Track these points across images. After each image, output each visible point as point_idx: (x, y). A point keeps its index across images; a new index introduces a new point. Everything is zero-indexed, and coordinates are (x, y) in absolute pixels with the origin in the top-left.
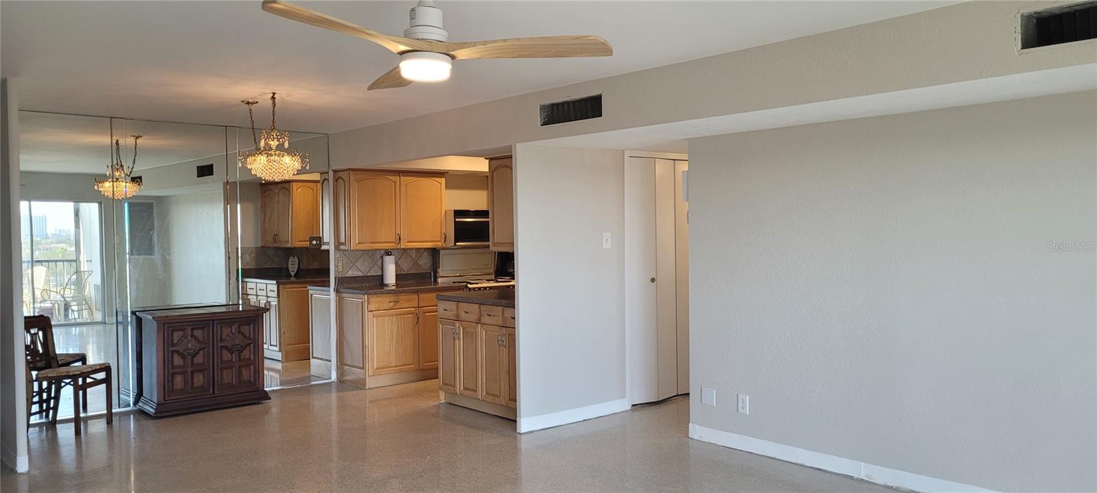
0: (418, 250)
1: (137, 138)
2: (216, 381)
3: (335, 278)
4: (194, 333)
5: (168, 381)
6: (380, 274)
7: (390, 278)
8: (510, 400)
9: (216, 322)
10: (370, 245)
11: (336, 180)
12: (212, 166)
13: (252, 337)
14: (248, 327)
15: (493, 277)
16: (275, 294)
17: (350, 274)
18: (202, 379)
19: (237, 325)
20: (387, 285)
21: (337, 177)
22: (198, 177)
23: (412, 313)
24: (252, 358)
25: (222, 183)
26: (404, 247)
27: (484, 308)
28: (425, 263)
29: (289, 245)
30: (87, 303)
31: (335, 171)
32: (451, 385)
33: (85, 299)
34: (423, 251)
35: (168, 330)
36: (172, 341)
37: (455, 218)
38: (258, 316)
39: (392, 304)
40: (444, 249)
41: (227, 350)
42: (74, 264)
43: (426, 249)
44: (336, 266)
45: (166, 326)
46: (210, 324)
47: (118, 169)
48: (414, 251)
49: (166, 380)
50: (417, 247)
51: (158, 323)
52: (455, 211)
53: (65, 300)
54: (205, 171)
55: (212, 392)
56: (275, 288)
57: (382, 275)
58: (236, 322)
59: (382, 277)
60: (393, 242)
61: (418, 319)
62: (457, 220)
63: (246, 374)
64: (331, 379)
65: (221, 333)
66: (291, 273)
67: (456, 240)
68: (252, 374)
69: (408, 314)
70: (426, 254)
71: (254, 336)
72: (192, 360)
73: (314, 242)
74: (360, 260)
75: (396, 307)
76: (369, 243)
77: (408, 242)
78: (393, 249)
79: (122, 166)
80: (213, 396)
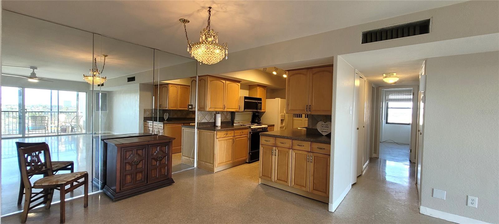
1: (106, 56)
2: (148, 177)
3: (197, 123)
4: (138, 152)
5: (123, 180)
6: (214, 121)
7: (219, 123)
8: (313, 190)
9: (149, 146)
11: (200, 80)
12: (135, 77)
13: (167, 152)
14: (165, 148)
15: (251, 123)
16: (162, 128)
17: (203, 121)
18: (141, 176)
19: (160, 147)
20: (217, 126)
21: (200, 79)
22: (128, 81)
23: (232, 139)
24: (166, 163)
25: (139, 84)
26: (226, 110)
27: (295, 142)
28: (229, 117)
29: (167, 109)
30: (80, 127)
31: (199, 76)
32: (269, 177)
33: (79, 126)
34: (228, 112)
35: (124, 151)
36: (126, 157)
38: (170, 142)
40: (238, 112)
41: (154, 160)
42: (75, 113)
44: (198, 118)
45: (123, 149)
46: (146, 147)
47: (95, 72)
48: (225, 113)
49: (122, 179)
50: (230, 111)
51: (118, 148)
52: (245, 97)
53: (71, 126)
54: (131, 79)
55: (146, 182)
56: (162, 125)
58: (159, 145)
59: (215, 123)
60: (222, 108)
61: (234, 141)
62: (245, 100)
63: (164, 171)
64: (194, 167)
65: (152, 151)
66: (165, 119)
67: (244, 109)
68: (166, 171)
69: (231, 139)
70: (229, 114)
71: (168, 152)
72: (136, 166)
73: (190, 107)
74: (207, 116)
75: (226, 136)
76: (213, 108)
78: (220, 111)
79: (97, 70)
80: (147, 184)
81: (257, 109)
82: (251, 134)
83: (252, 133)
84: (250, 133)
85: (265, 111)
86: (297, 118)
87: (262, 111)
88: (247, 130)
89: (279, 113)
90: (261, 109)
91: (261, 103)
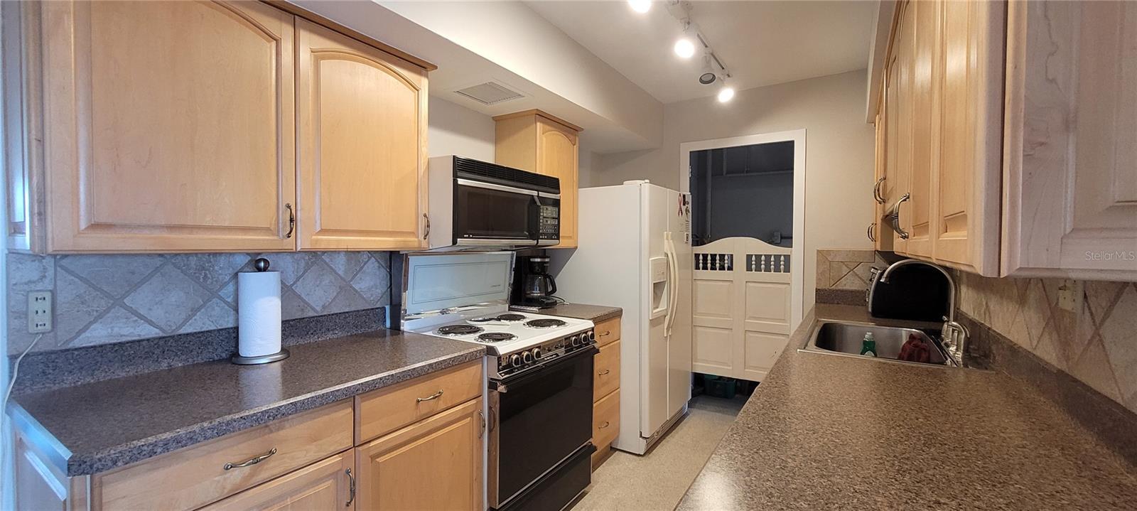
0: (353, 254)
10: (166, 234)
15: (504, 308)
26: (307, 246)
28: (371, 286)
34: (364, 257)
37: (455, 177)
39: (236, 476)
40: (421, 253)
43: (372, 253)
48: (341, 260)
50: (352, 247)
52: (456, 160)
57: (236, 329)
59: (233, 334)
60: (267, 230)
61: (353, 493)
62: (461, 181)
67: (457, 234)
70: (372, 265)
74: (143, 285)
77: (323, 231)
78: (271, 253)
81: (534, 235)
82: (501, 393)
83: (502, 388)
84: (493, 385)
85: (572, 246)
86: (709, 273)
87: (563, 243)
88: (473, 370)
89: (645, 252)
90: (556, 235)
91: (556, 203)
